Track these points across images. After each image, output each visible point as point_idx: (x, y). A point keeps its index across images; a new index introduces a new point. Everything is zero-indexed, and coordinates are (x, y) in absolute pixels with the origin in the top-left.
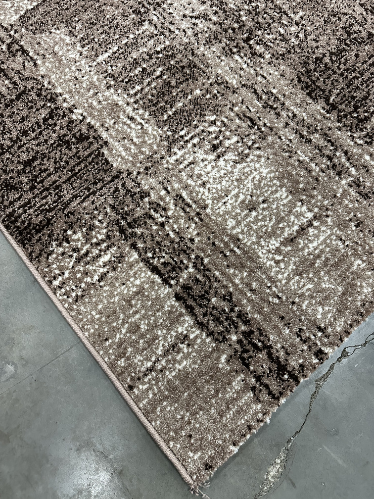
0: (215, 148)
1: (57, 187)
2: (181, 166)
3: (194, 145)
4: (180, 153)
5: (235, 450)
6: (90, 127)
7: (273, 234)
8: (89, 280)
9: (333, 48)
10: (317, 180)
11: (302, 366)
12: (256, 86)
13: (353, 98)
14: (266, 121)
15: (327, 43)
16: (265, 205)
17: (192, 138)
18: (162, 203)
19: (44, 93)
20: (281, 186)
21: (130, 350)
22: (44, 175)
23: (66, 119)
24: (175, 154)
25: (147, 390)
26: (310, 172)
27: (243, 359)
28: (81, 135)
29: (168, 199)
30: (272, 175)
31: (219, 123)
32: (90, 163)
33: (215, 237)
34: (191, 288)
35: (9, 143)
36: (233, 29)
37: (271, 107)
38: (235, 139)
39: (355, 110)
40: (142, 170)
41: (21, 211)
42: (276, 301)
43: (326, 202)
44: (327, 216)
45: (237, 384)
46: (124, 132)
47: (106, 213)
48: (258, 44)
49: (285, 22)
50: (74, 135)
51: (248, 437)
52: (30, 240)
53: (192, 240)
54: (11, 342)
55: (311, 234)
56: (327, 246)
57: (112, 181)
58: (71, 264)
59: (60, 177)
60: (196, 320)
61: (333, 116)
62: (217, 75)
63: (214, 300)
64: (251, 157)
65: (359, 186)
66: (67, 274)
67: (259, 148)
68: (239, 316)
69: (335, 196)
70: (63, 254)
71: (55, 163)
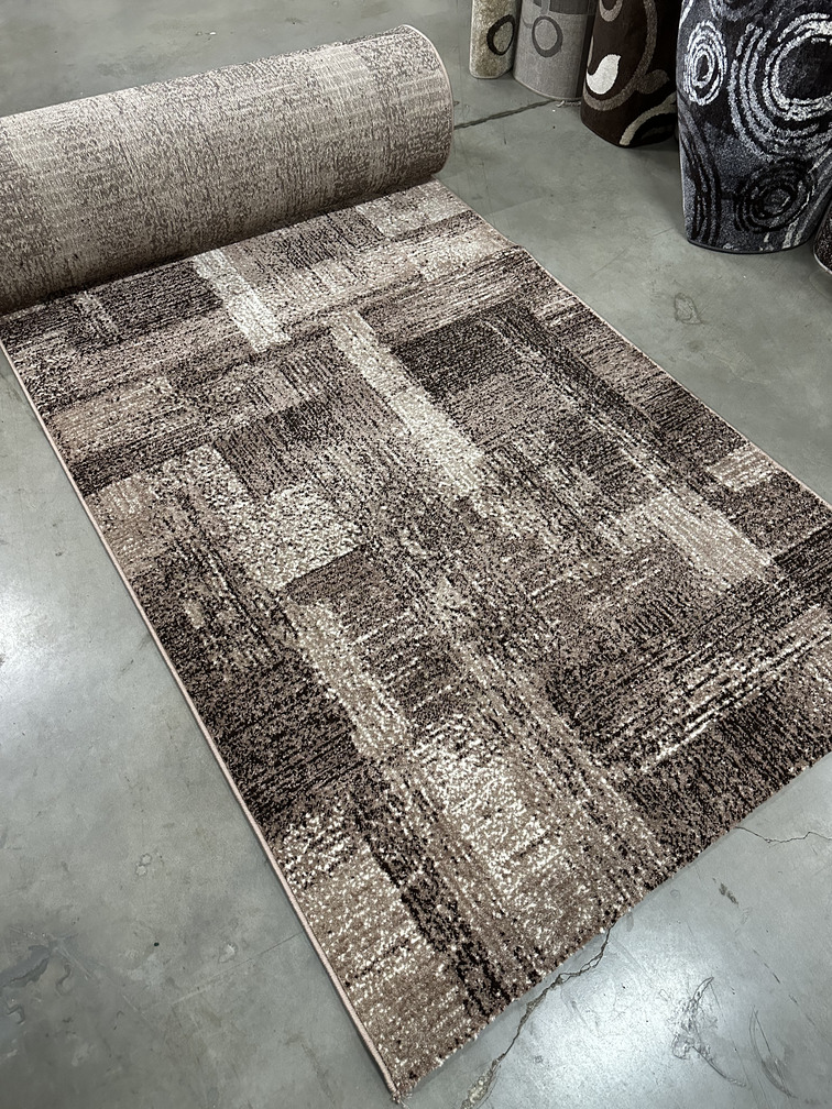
0: (458, 747)
1: (302, 766)
2: (424, 761)
3: (439, 741)
4: (424, 747)
5: (441, 1062)
6: (342, 708)
7: (503, 846)
8: (320, 868)
9: (584, 662)
10: (552, 796)
11: (514, 985)
12: (505, 691)
13: (598, 716)
14: (510, 728)
15: (578, 656)
16: (500, 815)
17: (437, 734)
18: (400, 797)
19: (301, 667)
20: (518, 797)
21: (351, 946)
22: (290, 752)
23: (319, 696)
24: (420, 747)
25: (363, 989)
26: (546, 787)
27: (459, 970)
28: (332, 715)
29: (407, 794)
30: (510, 784)
31: (465, 723)
32: (337, 746)
33: (448, 841)
34: (418, 891)
35: (260, 714)
36: (490, 628)
37: (517, 714)
38: (479, 741)
39: (598, 730)
40: (385, 760)
41: (263, 787)
42: (499, 916)
43: (558, 821)
44: (558, 835)
45: (450, 996)
46: (373, 719)
47: (346, 800)
48: (512, 647)
49: (541, 628)
50: (325, 715)
51: (455, 1050)
52: (268, 818)
53: (425, 841)
54: (235, 923)
55: (540, 851)
56: (555, 866)
57: (356, 767)
58: (305, 849)
59: (306, 756)
60: (419, 925)
61: (576, 732)
62: (470, 673)
63: (439, 907)
64: (492, 762)
65: (592, 808)
66: (299, 860)
67: (500, 754)
68: (461, 927)
69: (568, 816)
70: (298, 837)
71: (303, 741)
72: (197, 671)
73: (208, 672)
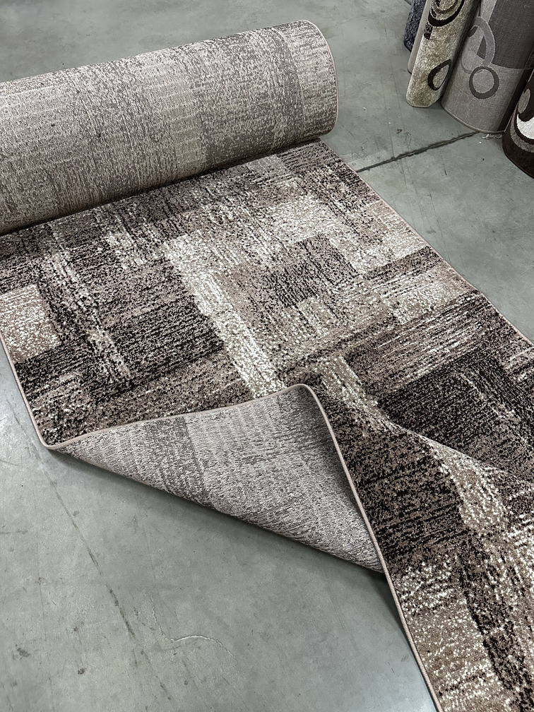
1: (420, 523)
2: (517, 544)
3: (529, 531)
4: (517, 532)
6: (452, 483)
8: (426, 605)
17: (528, 524)
18: (497, 569)
21: (443, 666)
22: (411, 508)
23: (435, 469)
24: (513, 531)
25: (451, 701)
27: (521, 708)
28: (444, 487)
29: (502, 567)
32: (447, 513)
34: (497, 642)
35: (389, 471)
40: (485, 534)
41: (391, 530)
46: (476, 499)
47: (454, 560)
50: (439, 485)
52: (393, 557)
53: (511, 608)
57: (461, 534)
58: (418, 588)
59: (423, 515)
60: (494, 665)
63: (510, 656)
66: (412, 594)
68: (524, 675)
70: (414, 578)
71: (421, 502)
72: (344, 423)
73: (352, 426)
